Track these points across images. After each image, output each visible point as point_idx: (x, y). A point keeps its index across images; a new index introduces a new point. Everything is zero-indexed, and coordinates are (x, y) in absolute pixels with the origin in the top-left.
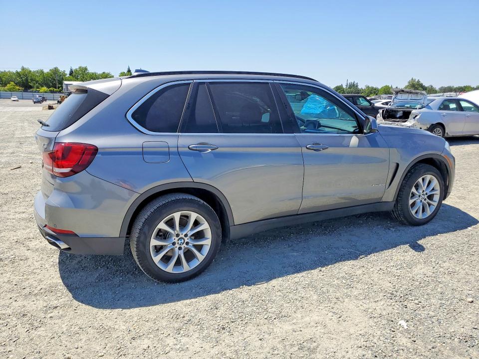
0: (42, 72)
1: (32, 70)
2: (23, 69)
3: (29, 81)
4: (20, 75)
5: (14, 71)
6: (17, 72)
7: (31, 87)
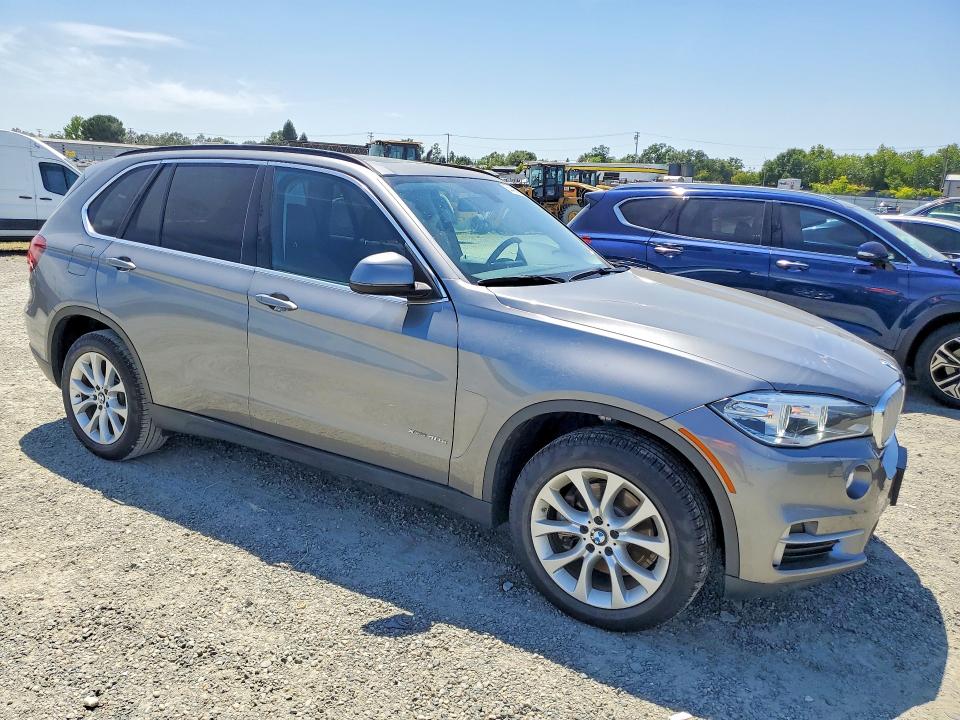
0: (919, 154)
1: (900, 151)
2: (882, 149)
3: (887, 173)
4: (872, 163)
5: (863, 155)
6: (868, 158)
7: (887, 187)
